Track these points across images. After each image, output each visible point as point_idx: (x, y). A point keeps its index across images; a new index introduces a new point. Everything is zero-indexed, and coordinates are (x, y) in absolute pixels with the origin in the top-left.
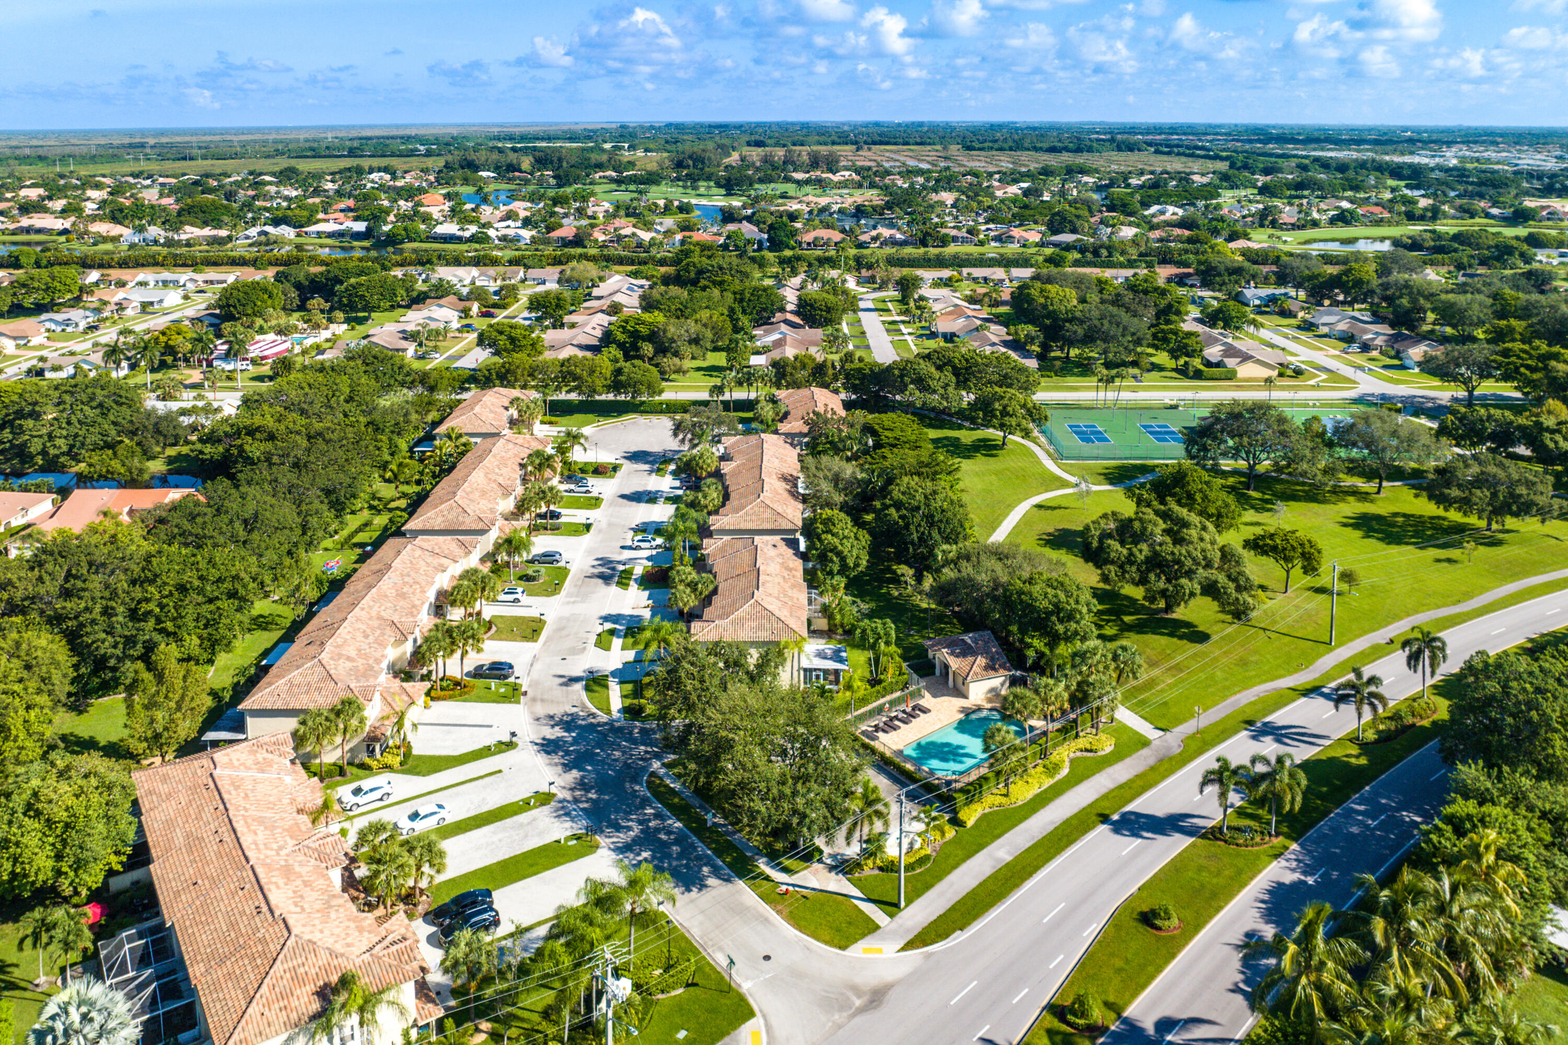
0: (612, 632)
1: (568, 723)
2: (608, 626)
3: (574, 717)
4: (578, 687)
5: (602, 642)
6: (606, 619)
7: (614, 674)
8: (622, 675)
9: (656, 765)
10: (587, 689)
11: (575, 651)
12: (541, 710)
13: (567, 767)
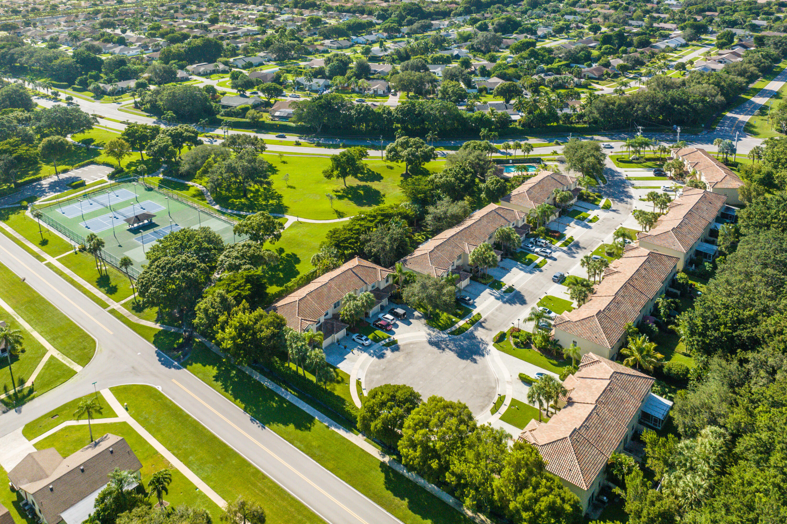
0: (591, 221)
1: (622, 201)
2: (590, 224)
3: (619, 202)
4: (614, 209)
5: (596, 219)
6: (590, 227)
7: (599, 208)
8: (597, 207)
9: (602, 185)
10: (610, 207)
11: (608, 220)
12: (629, 206)
13: (627, 192)
